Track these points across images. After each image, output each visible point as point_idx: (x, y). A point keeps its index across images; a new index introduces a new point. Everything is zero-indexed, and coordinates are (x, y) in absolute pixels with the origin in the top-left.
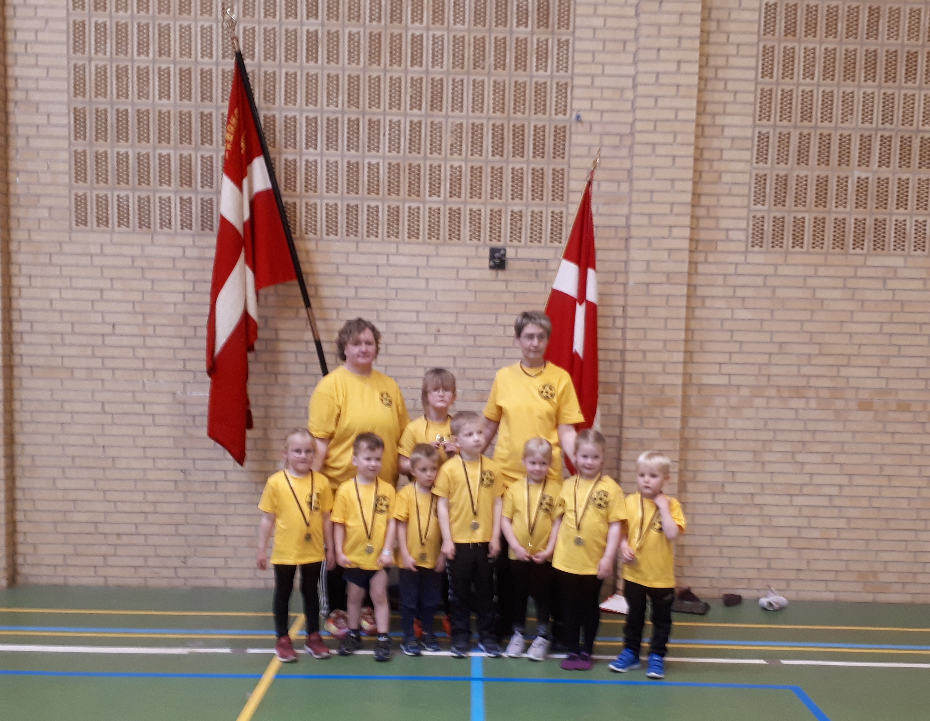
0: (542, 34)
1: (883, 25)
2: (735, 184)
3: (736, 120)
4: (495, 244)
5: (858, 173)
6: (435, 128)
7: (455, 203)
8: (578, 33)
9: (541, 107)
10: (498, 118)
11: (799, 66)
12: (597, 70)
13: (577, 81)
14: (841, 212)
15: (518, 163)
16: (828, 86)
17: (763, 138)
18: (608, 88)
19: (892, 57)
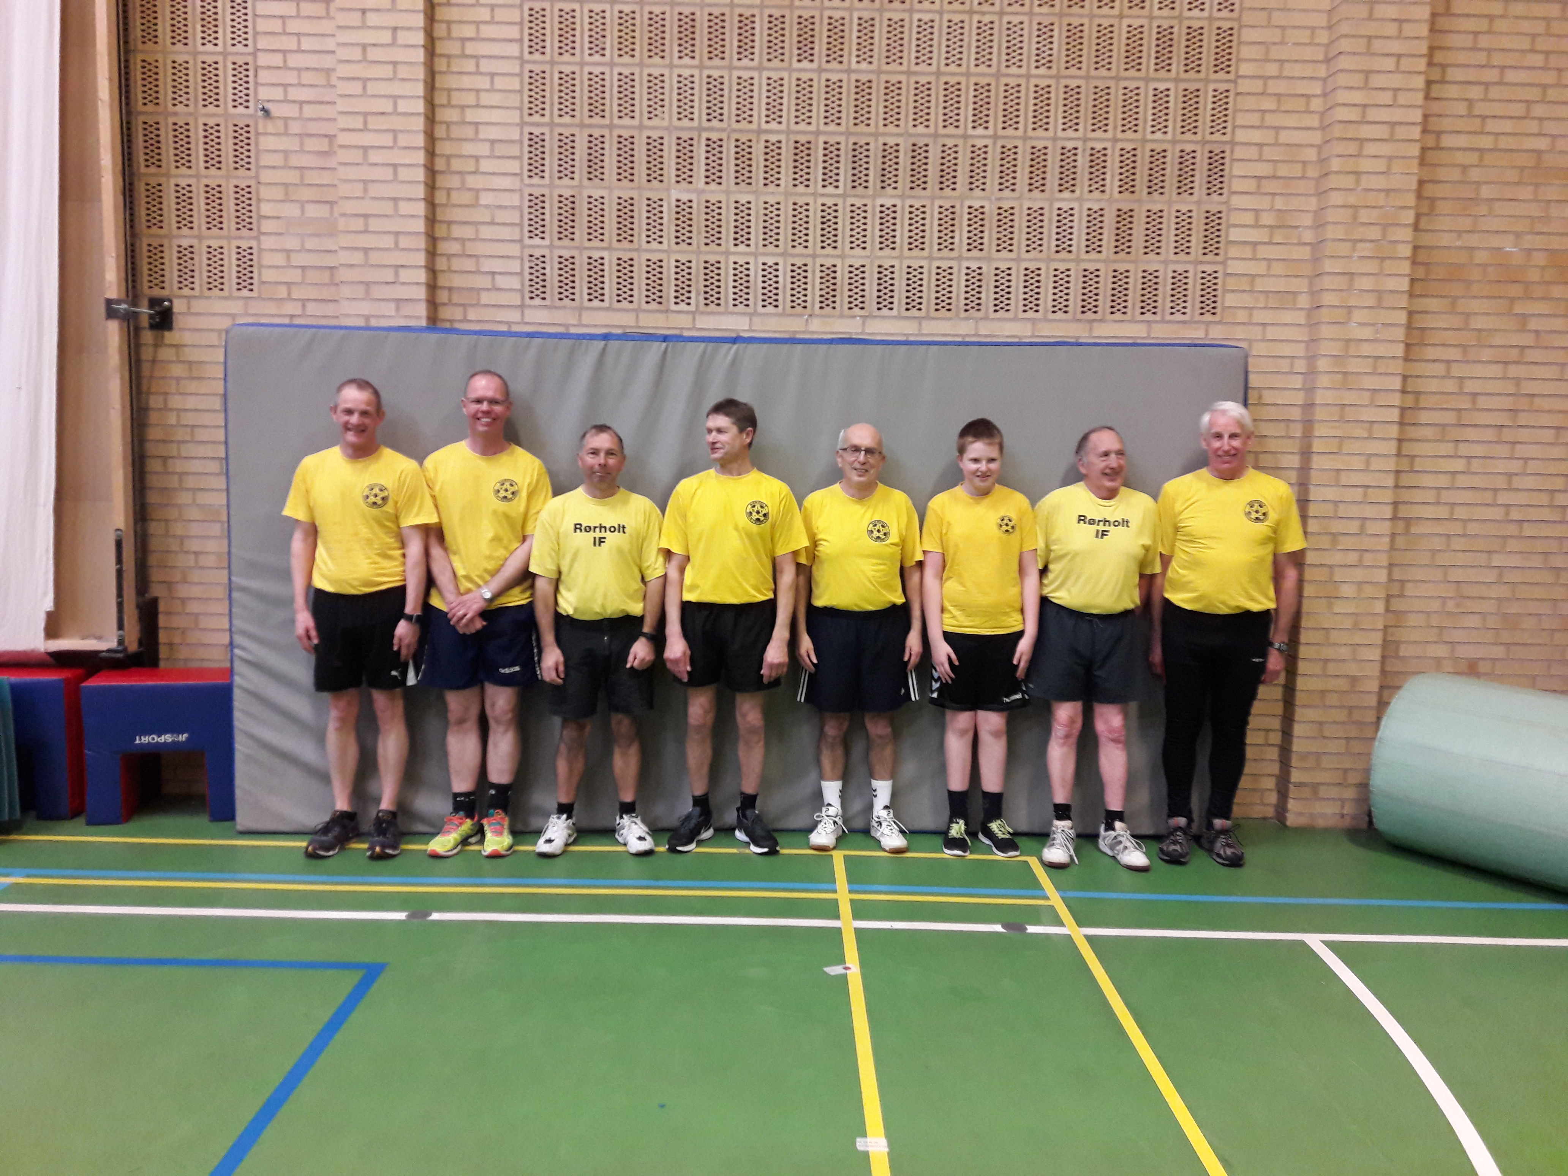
2: (500, 207)
3: (495, 116)
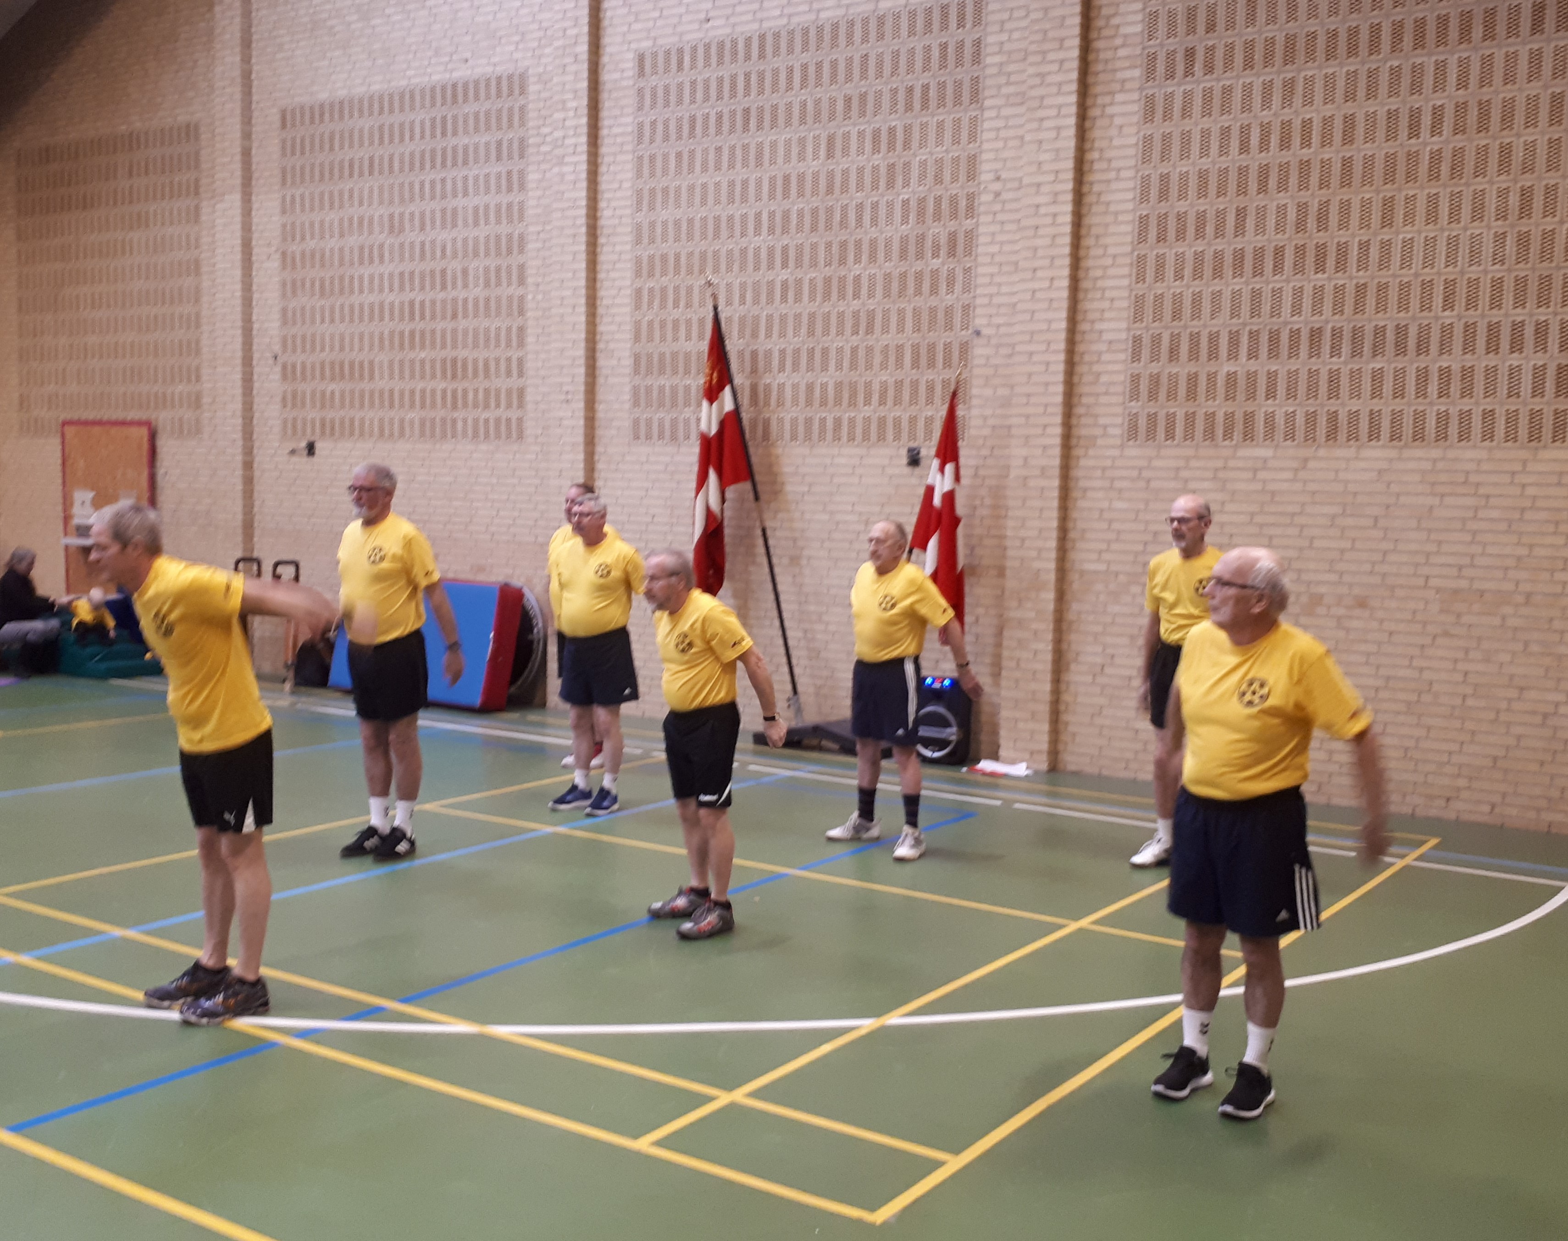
0: (951, 264)
1: (1250, 223)
4: (913, 444)
5: (1228, 367)
6: (870, 350)
7: (882, 411)
8: (980, 259)
9: (949, 326)
10: (916, 338)
11: (1170, 272)
12: (993, 290)
13: (979, 301)
14: (1210, 406)
15: (930, 375)
16: (1197, 286)
17: (1137, 341)
18: (1003, 305)
19: (1259, 254)
